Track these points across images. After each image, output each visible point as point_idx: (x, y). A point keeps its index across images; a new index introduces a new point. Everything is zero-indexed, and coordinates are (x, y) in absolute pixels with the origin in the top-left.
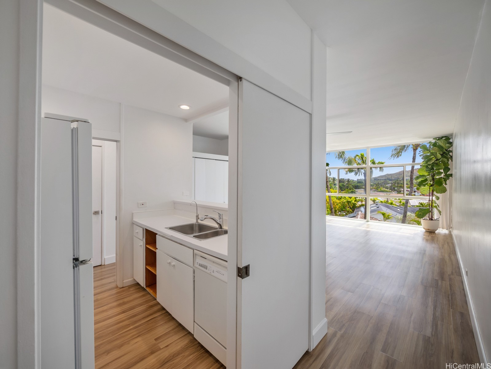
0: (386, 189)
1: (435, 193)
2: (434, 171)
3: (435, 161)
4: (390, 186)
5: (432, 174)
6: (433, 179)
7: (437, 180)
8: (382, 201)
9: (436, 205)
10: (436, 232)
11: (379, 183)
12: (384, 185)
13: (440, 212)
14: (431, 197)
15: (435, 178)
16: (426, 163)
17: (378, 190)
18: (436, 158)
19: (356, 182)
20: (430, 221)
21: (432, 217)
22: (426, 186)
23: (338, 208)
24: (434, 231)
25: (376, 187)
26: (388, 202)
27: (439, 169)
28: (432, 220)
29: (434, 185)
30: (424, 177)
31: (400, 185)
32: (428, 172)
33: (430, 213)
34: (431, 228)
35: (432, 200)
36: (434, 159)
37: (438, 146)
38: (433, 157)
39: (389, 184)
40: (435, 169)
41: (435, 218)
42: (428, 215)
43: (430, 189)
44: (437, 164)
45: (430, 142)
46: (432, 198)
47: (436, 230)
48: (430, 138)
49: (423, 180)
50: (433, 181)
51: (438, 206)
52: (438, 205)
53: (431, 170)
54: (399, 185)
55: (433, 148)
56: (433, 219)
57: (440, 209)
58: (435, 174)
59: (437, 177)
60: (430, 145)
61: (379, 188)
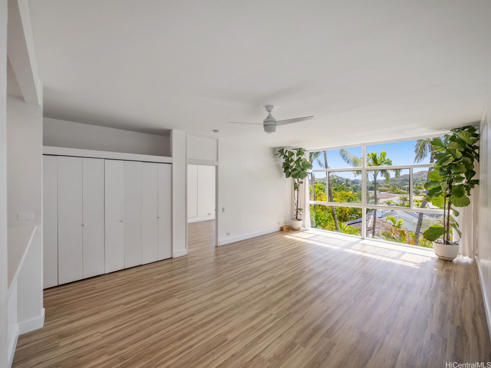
0: (404, 191)
1: (452, 206)
2: (451, 176)
3: (453, 162)
4: (407, 187)
5: (449, 180)
6: (450, 187)
7: (456, 188)
8: (398, 203)
9: (455, 223)
10: (455, 260)
11: (396, 183)
12: (401, 186)
13: (460, 234)
14: (447, 211)
15: (453, 185)
16: (440, 165)
17: (394, 191)
18: (454, 157)
19: (372, 183)
20: (445, 245)
21: (448, 239)
22: (440, 196)
23: (348, 211)
24: (451, 259)
25: (393, 188)
26: (404, 205)
27: (459, 173)
28: (448, 243)
29: (451, 195)
30: (437, 184)
31: (419, 186)
32: (443, 176)
33: (446, 234)
34: (447, 256)
35: (449, 216)
36: (452, 159)
37: (457, 140)
38: (451, 156)
39: (406, 185)
40: (453, 172)
41: (453, 241)
42: (442, 236)
43: (445, 200)
44: (456, 165)
45: (446, 135)
46: (449, 213)
47: (454, 258)
48: (445, 129)
49: (435, 187)
50: (450, 190)
51: (458, 225)
52: (456, 223)
53: (447, 174)
54: (417, 187)
55: (450, 143)
56: (450, 242)
57: (460, 229)
58: (452, 179)
59: (457, 184)
60: (447, 139)
61: (395, 189)
